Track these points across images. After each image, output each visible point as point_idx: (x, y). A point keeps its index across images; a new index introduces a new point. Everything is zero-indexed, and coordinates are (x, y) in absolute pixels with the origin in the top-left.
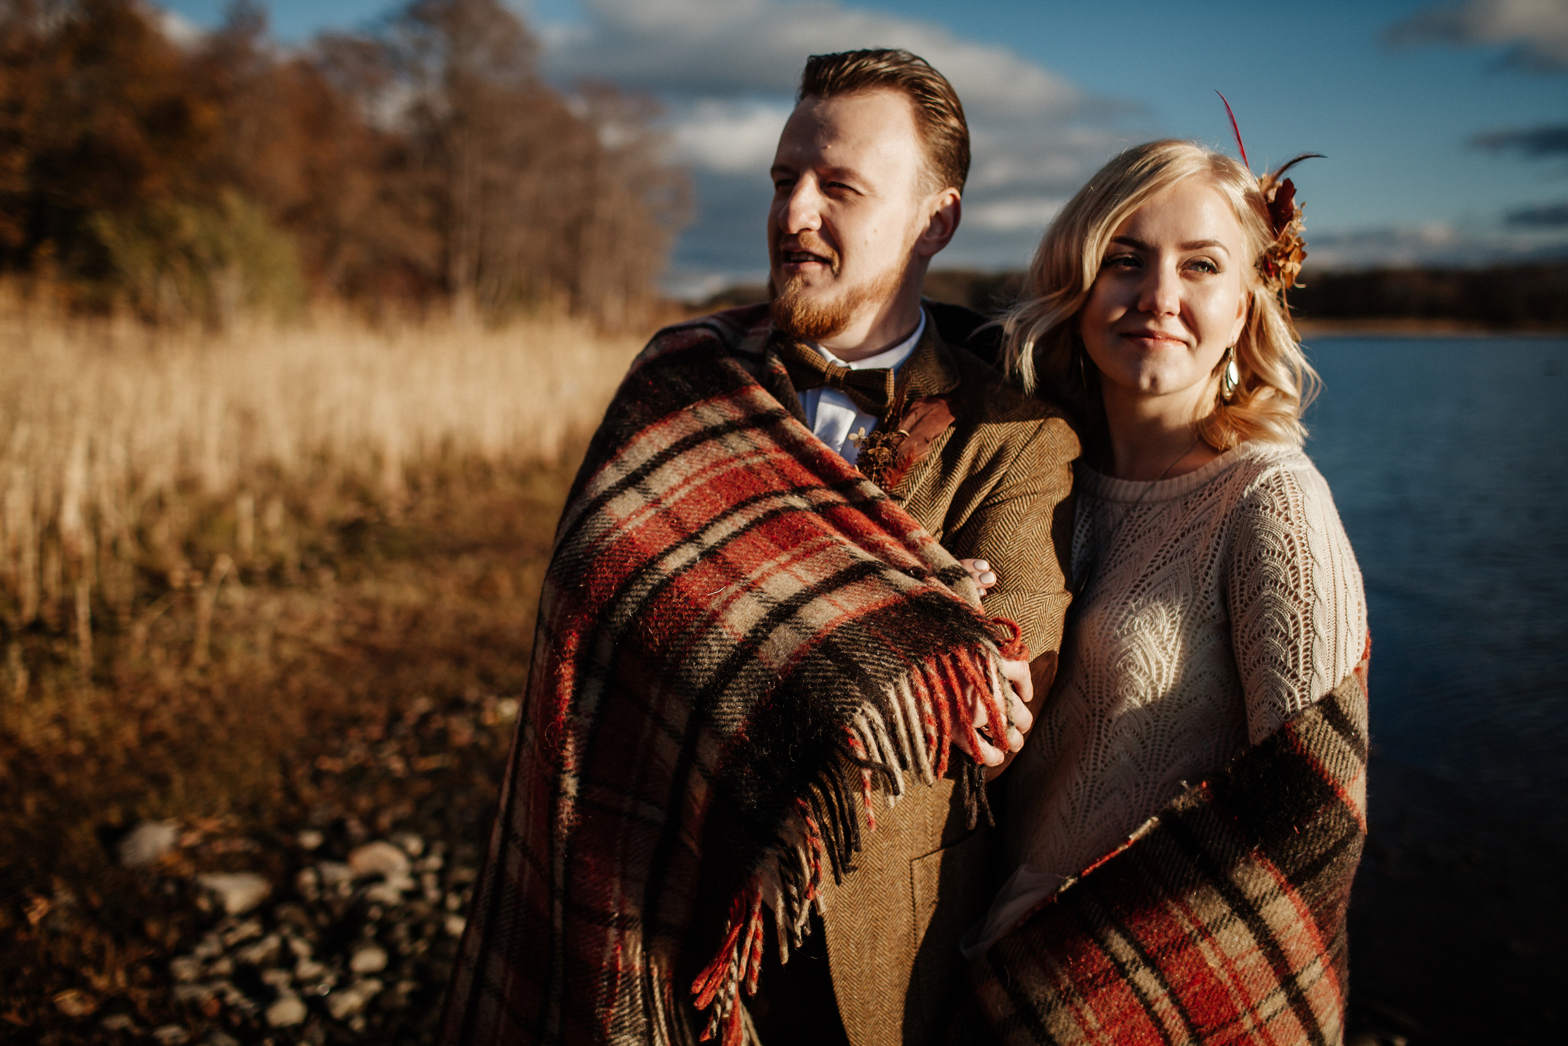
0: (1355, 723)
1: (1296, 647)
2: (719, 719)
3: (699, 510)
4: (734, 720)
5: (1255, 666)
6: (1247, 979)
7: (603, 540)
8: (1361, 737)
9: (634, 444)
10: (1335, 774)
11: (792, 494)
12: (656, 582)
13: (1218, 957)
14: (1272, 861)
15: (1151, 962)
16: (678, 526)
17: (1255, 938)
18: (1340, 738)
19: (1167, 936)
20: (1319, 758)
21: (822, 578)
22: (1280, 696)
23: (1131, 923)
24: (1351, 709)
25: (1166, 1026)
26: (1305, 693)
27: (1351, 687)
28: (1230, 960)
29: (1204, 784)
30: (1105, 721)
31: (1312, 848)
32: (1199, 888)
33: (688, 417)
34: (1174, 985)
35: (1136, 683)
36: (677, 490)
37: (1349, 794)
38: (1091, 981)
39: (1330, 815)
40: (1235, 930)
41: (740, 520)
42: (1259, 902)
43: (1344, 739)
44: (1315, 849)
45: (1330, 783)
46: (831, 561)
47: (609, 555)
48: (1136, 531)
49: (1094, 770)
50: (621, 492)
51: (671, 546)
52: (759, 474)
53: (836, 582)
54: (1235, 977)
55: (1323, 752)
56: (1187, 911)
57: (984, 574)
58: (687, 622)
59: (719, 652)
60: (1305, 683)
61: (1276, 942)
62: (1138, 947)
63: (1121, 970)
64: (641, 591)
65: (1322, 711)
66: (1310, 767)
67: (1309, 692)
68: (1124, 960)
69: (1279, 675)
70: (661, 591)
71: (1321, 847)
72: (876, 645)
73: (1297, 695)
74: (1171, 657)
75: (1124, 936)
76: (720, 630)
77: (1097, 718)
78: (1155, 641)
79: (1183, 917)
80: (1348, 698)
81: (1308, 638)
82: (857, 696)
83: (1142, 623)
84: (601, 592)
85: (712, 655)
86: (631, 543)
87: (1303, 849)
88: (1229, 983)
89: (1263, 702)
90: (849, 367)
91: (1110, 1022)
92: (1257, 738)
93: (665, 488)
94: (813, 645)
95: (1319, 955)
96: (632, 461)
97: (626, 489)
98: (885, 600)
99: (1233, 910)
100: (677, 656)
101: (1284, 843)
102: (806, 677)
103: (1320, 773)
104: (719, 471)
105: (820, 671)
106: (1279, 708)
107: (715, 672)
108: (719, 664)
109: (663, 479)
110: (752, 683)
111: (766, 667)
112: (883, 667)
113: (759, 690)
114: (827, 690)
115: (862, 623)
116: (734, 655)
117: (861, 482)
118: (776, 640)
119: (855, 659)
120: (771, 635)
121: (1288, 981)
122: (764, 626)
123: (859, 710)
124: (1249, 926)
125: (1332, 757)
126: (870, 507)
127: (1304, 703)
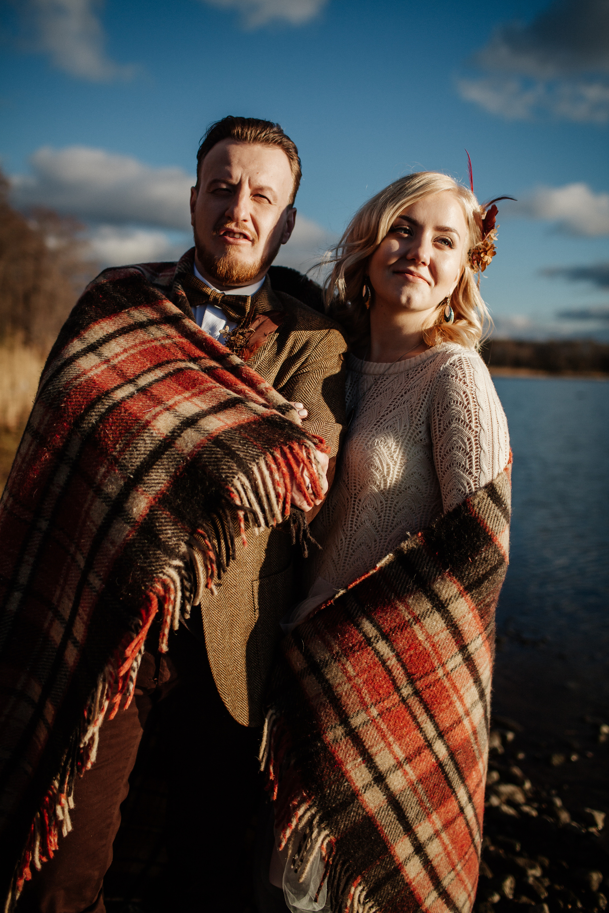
0: (505, 500)
1: (471, 457)
4: (159, 483)
5: (448, 469)
6: (441, 646)
7: (76, 380)
8: (507, 508)
9: (92, 329)
10: (492, 529)
11: (190, 361)
12: (110, 404)
13: (424, 634)
14: (456, 578)
15: (386, 637)
16: (122, 374)
17: (445, 623)
18: (496, 508)
19: (395, 622)
20: (484, 519)
21: (211, 406)
22: (463, 485)
23: (375, 614)
24: (503, 491)
25: (394, 674)
26: (477, 483)
27: (503, 479)
28: (431, 636)
29: (420, 534)
30: (357, 500)
31: (478, 570)
32: (414, 594)
33: (125, 316)
34: (399, 650)
35: (375, 477)
36: (119, 355)
37: (499, 540)
38: (351, 648)
39: (489, 552)
40: (434, 618)
42: (448, 602)
43: (498, 508)
44: (480, 571)
45: (489, 534)
46: (215, 397)
48: (379, 390)
49: (351, 530)
50: (85, 355)
51: (118, 385)
52: (169, 349)
53: (219, 408)
54: (433, 646)
55: (487, 516)
56: (407, 607)
57: (301, 410)
58: (130, 426)
59: (151, 443)
60: (476, 477)
61: (457, 625)
62: (379, 629)
63: (369, 641)
64: (101, 409)
65: (487, 492)
66: (479, 524)
67: (479, 481)
68: (371, 636)
69: (462, 472)
70: (114, 409)
71: (483, 570)
73: (472, 484)
74: (396, 462)
75: (371, 622)
76: (151, 431)
77: (353, 499)
78: (387, 452)
79: (405, 611)
80: (501, 486)
81: (477, 451)
82: (234, 469)
83: (380, 441)
84: (75, 409)
85: (147, 445)
86: (93, 382)
87: (473, 571)
88: (430, 649)
89: (453, 489)
90: (224, 293)
91: (361, 672)
92: (449, 509)
93: (112, 354)
94: (209, 440)
95: (481, 634)
96: (90, 338)
97: (88, 353)
98: (248, 419)
99: (433, 607)
100: (124, 446)
101: (463, 568)
102: (205, 458)
103: (484, 527)
104: (145, 346)
105: (213, 454)
106: (462, 492)
107: (148, 455)
108: (150, 451)
109: (111, 349)
110: (171, 462)
111: (180, 452)
112: (249, 453)
113: (175, 466)
114: (217, 465)
115: (236, 430)
116: (160, 445)
117: (231, 356)
118: (186, 437)
119: (233, 448)
120: (182, 435)
121: (463, 648)
122: (178, 429)
123: (237, 477)
124: (442, 616)
125: (491, 518)
126: (235, 370)
127: (476, 488)
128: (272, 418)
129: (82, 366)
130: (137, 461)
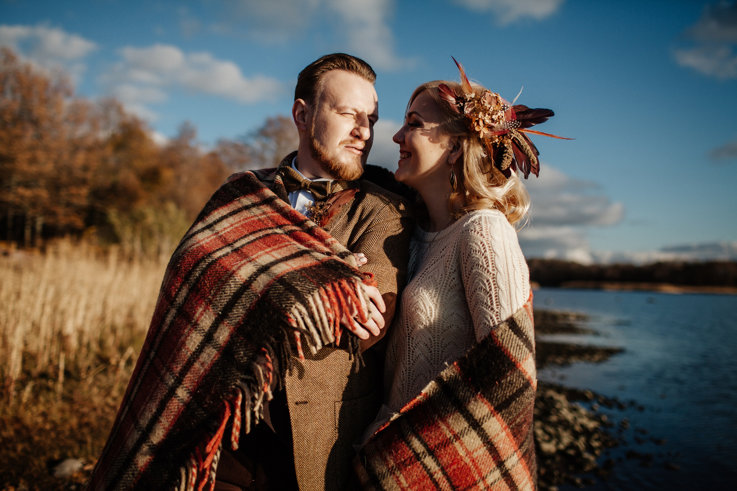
0: (525, 332)
1: (491, 295)
2: (231, 317)
3: (235, 235)
4: (238, 317)
5: (475, 307)
6: (479, 462)
7: (190, 247)
8: (529, 339)
9: (213, 214)
10: (515, 356)
11: (277, 228)
12: (210, 261)
13: (464, 450)
14: (486, 399)
15: (431, 452)
16: (224, 241)
17: (481, 440)
18: (516, 338)
19: (439, 440)
20: (508, 348)
21: (284, 256)
22: (487, 319)
23: (422, 433)
24: (523, 324)
25: (441, 486)
26: (498, 317)
27: (522, 314)
28: (470, 452)
29: (455, 363)
30: (411, 338)
31: (505, 392)
32: (454, 414)
33: (236, 203)
34: (443, 465)
35: (421, 318)
36: (227, 229)
37: (523, 366)
38: (403, 463)
39: (513, 376)
40: (471, 436)
41: (252, 237)
42: (482, 420)
43: (520, 339)
44: (507, 393)
45: (513, 361)
46: (289, 250)
49: (409, 364)
50: (203, 231)
51: (220, 248)
52: (263, 221)
54: (473, 461)
55: (510, 345)
56: (448, 426)
57: (362, 258)
58: (222, 276)
59: (234, 287)
60: (498, 312)
61: (492, 443)
62: (425, 445)
63: (417, 457)
64: (203, 264)
65: (508, 325)
66: (504, 352)
67: (500, 316)
68: (419, 452)
69: (485, 309)
70: (212, 265)
71: (509, 392)
72: (304, 279)
73: (495, 319)
74: (436, 305)
75: (419, 440)
76: (235, 278)
77: (407, 337)
78: (428, 298)
79: (447, 430)
80: (521, 319)
81: (496, 290)
82: (293, 300)
84: (186, 267)
86: (202, 248)
87: (501, 393)
88: (471, 464)
89: (480, 324)
90: (312, 181)
91: (412, 484)
92: (479, 340)
93: (222, 228)
94: (275, 280)
95: (515, 451)
96: (210, 220)
98: (311, 263)
99: (470, 425)
100: (216, 291)
101: (492, 390)
103: (508, 355)
104: (246, 221)
105: (277, 290)
106: (488, 326)
107: (232, 296)
108: (234, 293)
109: (222, 225)
110: (248, 300)
111: (254, 292)
112: (306, 288)
113: (250, 303)
114: (280, 298)
115: (299, 271)
116: (241, 288)
117: (308, 221)
118: (259, 280)
119: (293, 285)
120: (257, 279)
121: (500, 464)
122: (255, 275)
123: (295, 306)
124: (478, 434)
125: (514, 347)
126: (310, 231)
127: (498, 322)
128: (329, 262)
129: (198, 238)
130: (224, 301)
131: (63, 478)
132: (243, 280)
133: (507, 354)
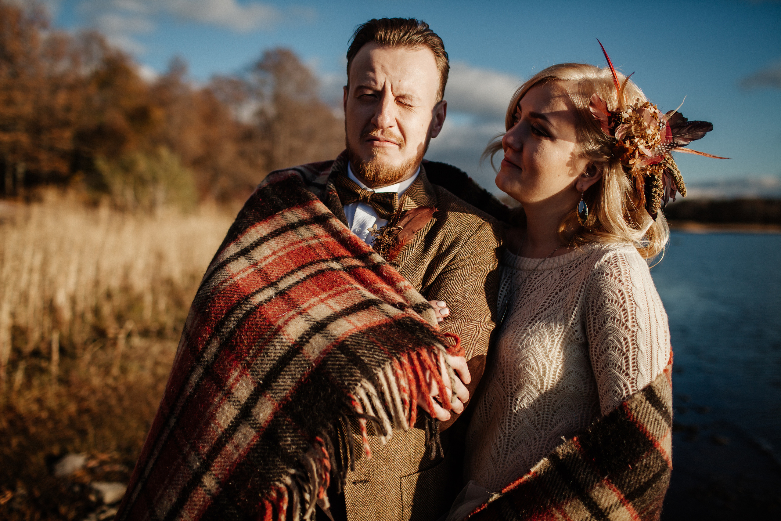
0: (665, 403)
1: (627, 357)
2: (275, 389)
3: (278, 269)
4: (284, 390)
5: (604, 369)
7: (222, 285)
8: (669, 411)
9: (248, 232)
10: (653, 433)
11: (332, 261)
12: (248, 309)
14: (615, 486)
16: (266, 278)
18: (655, 412)
20: (643, 424)
21: (344, 308)
22: (619, 386)
24: (662, 394)
26: (633, 385)
27: (662, 381)
29: (575, 439)
30: (514, 399)
32: (571, 501)
33: (278, 218)
35: (531, 377)
36: (268, 258)
37: (661, 445)
39: (650, 458)
41: (301, 275)
42: (608, 510)
43: (658, 412)
44: (641, 478)
45: (650, 439)
46: (351, 298)
47: (224, 293)
48: (533, 286)
49: (509, 429)
50: (237, 259)
51: (260, 289)
52: (315, 250)
53: (352, 310)
55: (646, 420)
56: (564, 515)
57: (443, 308)
58: (263, 332)
59: (280, 349)
60: (634, 379)
64: (239, 314)
65: (645, 396)
66: (638, 429)
67: (636, 384)
69: (618, 374)
70: (250, 314)
71: (645, 478)
72: (372, 346)
73: (629, 386)
74: (551, 361)
76: (282, 337)
77: (510, 398)
78: (542, 352)
80: (660, 388)
81: (634, 352)
82: (358, 376)
83: (534, 341)
84: (217, 314)
85: (276, 351)
86: (237, 287)
87: (634, 479)
89: (609, 391)
90: (374, 191)
92: (606, 411)
93: (262, 257)
94: (334, 346)
96: (245, 241)
97: (239, 257)
98: (380, 321)
99: (592, 515)
100: (256, 352)
101: (622, 476)
102: (329, 365)
104: (293, 248)
105: (337, 361)
106: (619, 394)
107: (277, 361)
108: (279, 357)
109: (261, 252)
110: (298, 368)
111: (307, 359)
112: (375, 358)
113: (301, 372)
114: (340, 372)
115: (364, 333)
116: (289, 351)
117: (373, 254)
118: (313, 343)
119: (358, 354)
120: (311, 340)
122: (307, 335)
123: (359, 384)
125: (651, 423)
126: (377, 269)
127: (633, 390)
128: (403, 321)
129: (231, 270)
130: (267, 367)
131: (64, 479)
132: (291, 341)
133: (642, 431)
